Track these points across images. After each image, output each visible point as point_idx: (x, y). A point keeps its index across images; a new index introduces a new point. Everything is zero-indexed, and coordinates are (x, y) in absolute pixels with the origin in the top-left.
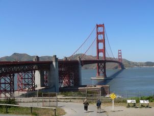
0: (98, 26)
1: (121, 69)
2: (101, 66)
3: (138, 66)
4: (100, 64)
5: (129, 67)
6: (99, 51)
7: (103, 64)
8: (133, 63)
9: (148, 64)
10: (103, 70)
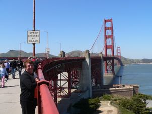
0: (106, 21)
1: (120, 66)
2: (109, 63)
3: (135, 63)
4: (108, 61)
5: (127, 64)
6: (107, 47)
7: (111, 61)
8: (130, 60)
9: (145, 61)
10: (111, 67)
